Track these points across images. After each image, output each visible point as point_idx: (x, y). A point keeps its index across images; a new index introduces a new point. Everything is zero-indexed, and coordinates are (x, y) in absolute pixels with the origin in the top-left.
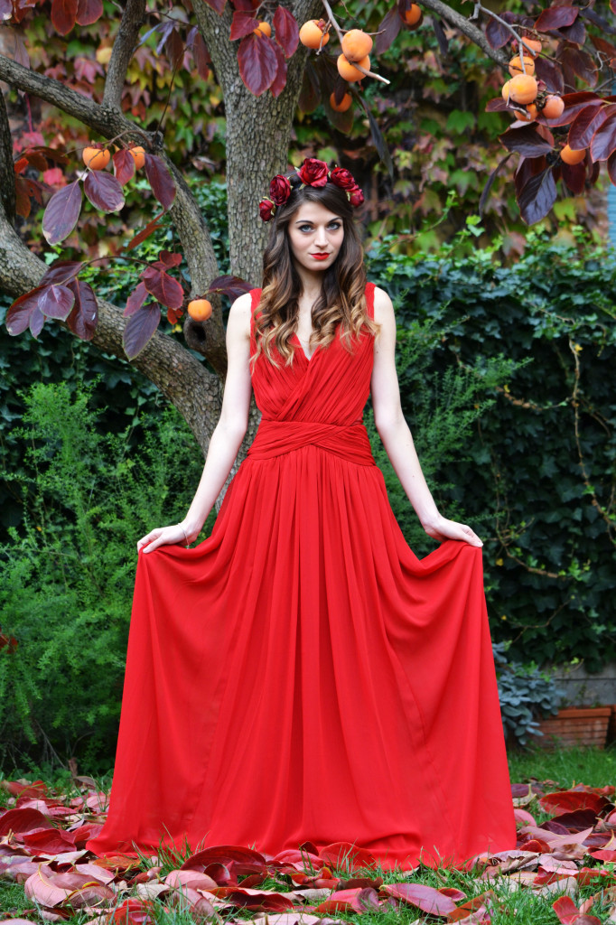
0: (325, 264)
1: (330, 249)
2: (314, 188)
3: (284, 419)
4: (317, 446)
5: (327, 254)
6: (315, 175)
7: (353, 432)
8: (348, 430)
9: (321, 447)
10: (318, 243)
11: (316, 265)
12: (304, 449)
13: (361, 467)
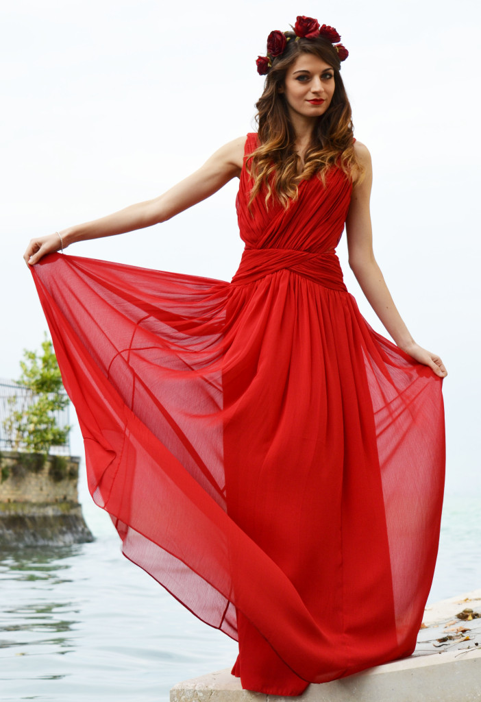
0: (321, 110)
1: (324, 96)
2: (308, 39)
3: (263, 247)
4: (291, 271)
5: (322, 100)
6: (309, 27)
7: (324, 258)
8: (320, 257)
9: (294, 272)
10: (314, 89)
11: (309, 110)
12: (278, 273)
13: (332, 292)
